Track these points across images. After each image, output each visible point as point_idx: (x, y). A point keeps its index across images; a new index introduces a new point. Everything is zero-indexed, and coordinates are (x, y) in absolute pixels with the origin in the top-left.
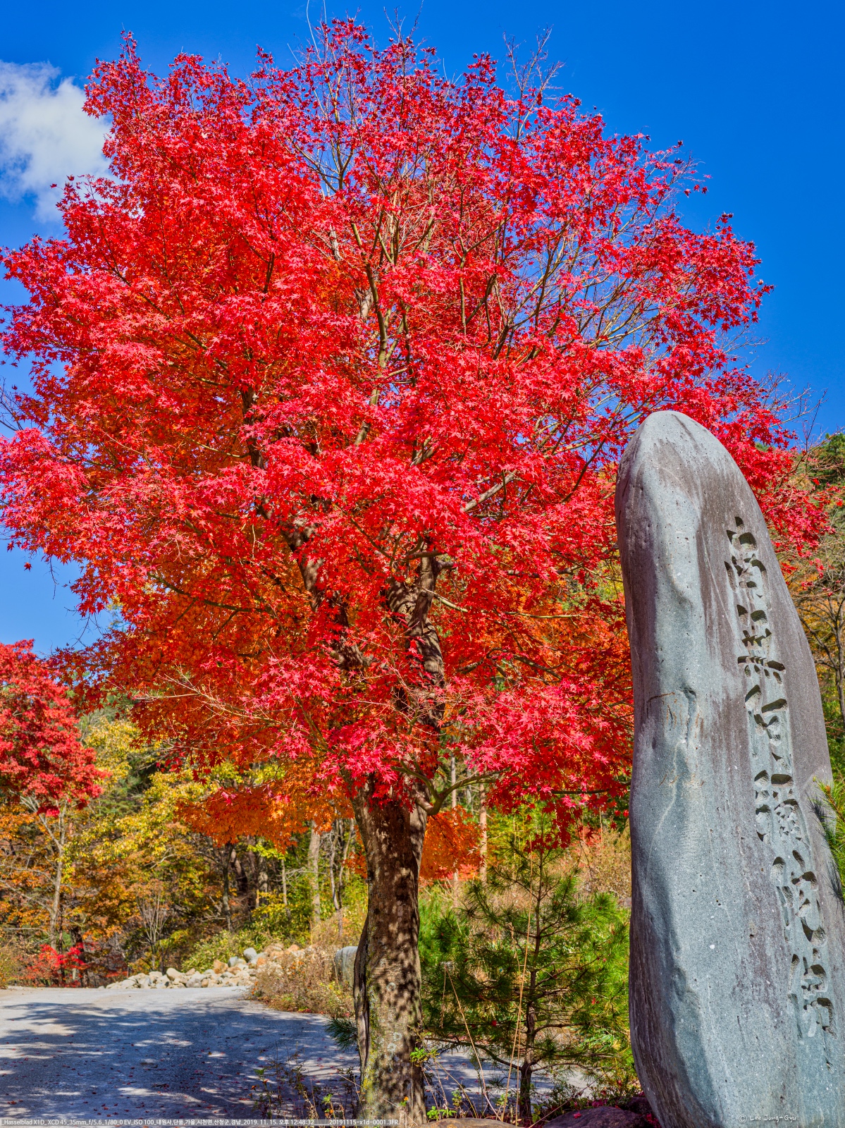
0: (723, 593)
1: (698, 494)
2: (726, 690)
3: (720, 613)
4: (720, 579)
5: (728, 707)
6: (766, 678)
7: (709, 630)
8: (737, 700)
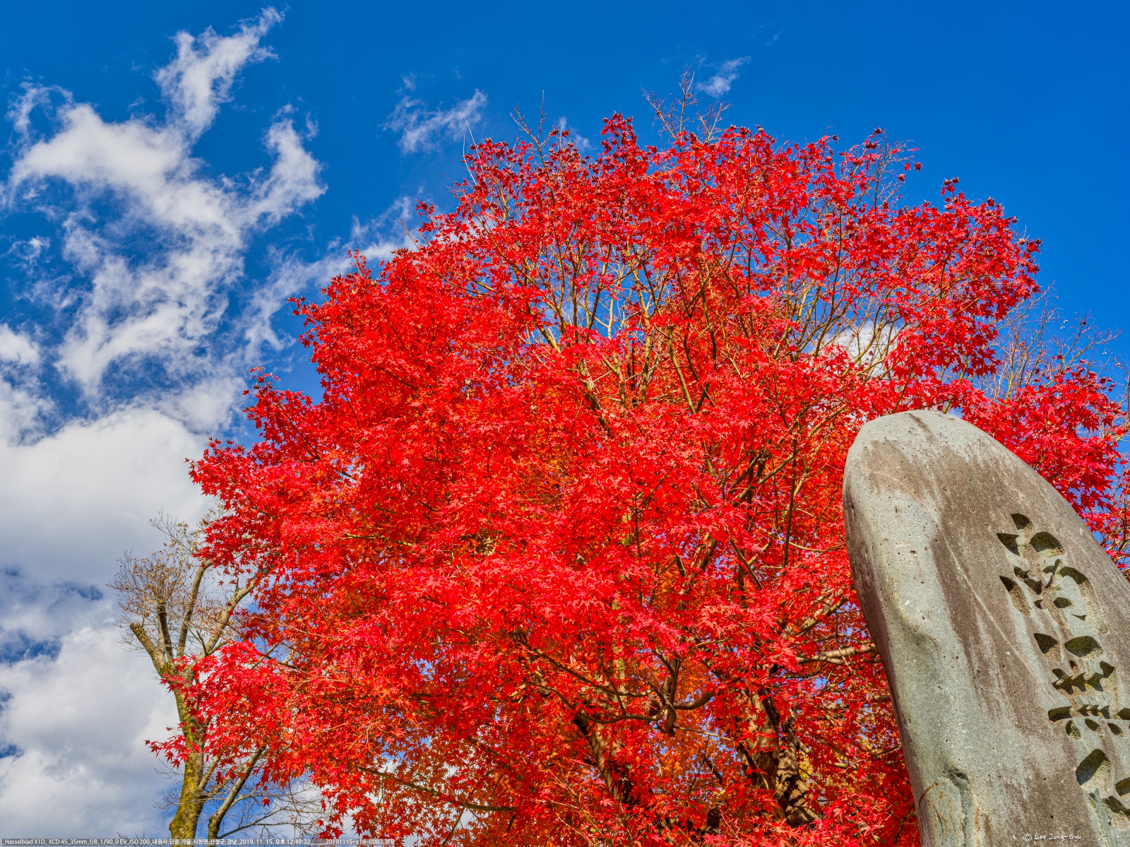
0: (1004, 619)
1: (932, 493)
2: (1031, 764)
3: (1000, 648)
4: (995, 601)
5: (1042, 789)
6: (1114, 738)
7: (980, 676)
8: (1058, 778)
